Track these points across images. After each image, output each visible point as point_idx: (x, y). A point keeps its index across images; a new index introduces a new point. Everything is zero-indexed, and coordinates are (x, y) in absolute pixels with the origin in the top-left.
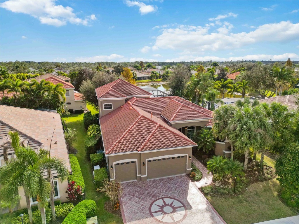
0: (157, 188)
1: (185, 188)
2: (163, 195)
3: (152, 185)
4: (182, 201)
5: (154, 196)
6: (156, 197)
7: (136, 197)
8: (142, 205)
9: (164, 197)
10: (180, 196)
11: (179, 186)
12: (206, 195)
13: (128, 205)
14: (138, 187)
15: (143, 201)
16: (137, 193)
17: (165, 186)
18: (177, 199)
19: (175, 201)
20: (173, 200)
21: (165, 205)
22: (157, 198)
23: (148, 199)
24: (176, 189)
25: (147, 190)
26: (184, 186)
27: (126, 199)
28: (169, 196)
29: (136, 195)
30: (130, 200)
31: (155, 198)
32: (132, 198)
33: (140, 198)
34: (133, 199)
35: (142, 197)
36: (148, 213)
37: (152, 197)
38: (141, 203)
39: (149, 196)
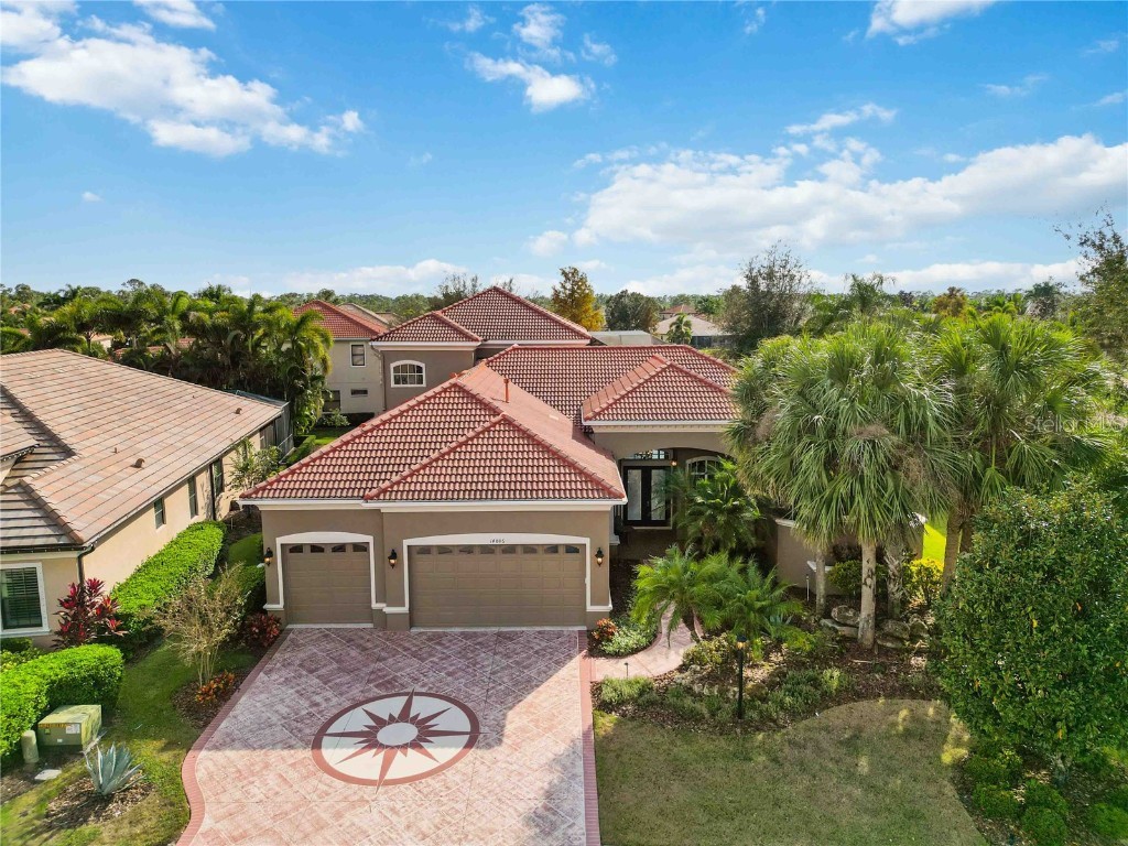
0: (423, 660)
1: (539, 674)
2: (423, 686)
3: (414, 649)
4: (479, 715)
5: (387, 683)
6: (394, 687)
7: (318, 677)
9: (424, 690)
10: (488, 697)
11: (517, 663)
12: (603, 706)
14: (358, 646)
15: (328, 693)
16: (335, 665)
17: (464, 656)
18: (470, 705)
20: (446, 705)
22: (393, 691)
23: (357, 689)
24: (493, 673)
25: (379, 659)
26: (541, 665)
27: (275, 677)
28: (447, 690)
29: (323, 671)
30: (286, 681)
31: (387, 689)
32: (300, 676)
33: (327, 682)
34: (302, 680)
35: (338, 681)
36: (310, 731)
37: (376, 686)
38: (318, 699)
39: (369, 681)
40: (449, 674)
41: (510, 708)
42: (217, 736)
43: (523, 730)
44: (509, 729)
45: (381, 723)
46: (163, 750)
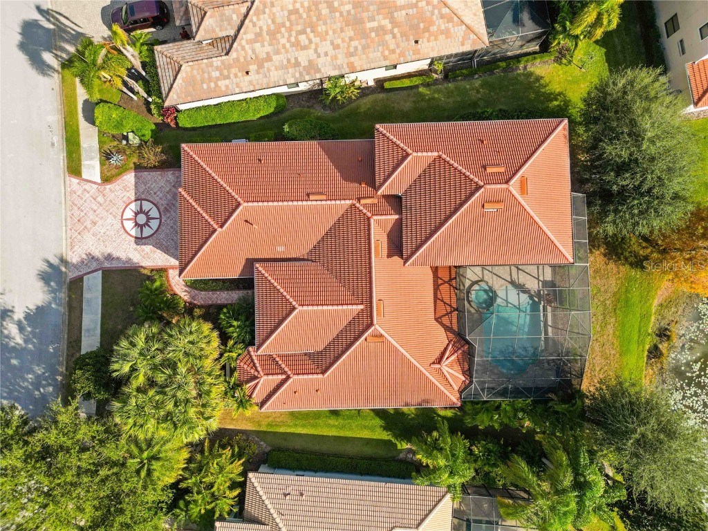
1: (172, 253)
2: (165, 221)
4: (151, 239)
5: (166, 210)
6: (165, 212)
8: (155, 193)
9: (163, 221)
10: (159, 240)
13: (160, 177)
15: (161, 195)
18: (155, 235)
19: (152, 232)
20: (155, 229)
21: (149, 219)
22: (162, 213)
23: (164, 202)
24: (172, 239)
27: (170, 177)
28: (163, 228)
30: (167, 181)
32: (171, 183)
33: (167, 193)
34: (168, 185)
35: (168, 195)
36: (143, 197)
37: (165, 208)
38: (159, 193)
39: (167, 205)
40: (172, 227)
41: (153, 246)
42: (140, 174)
43: (143, 251)
44: (143, 247)
45: (146, 214)
46: (134, 163)
